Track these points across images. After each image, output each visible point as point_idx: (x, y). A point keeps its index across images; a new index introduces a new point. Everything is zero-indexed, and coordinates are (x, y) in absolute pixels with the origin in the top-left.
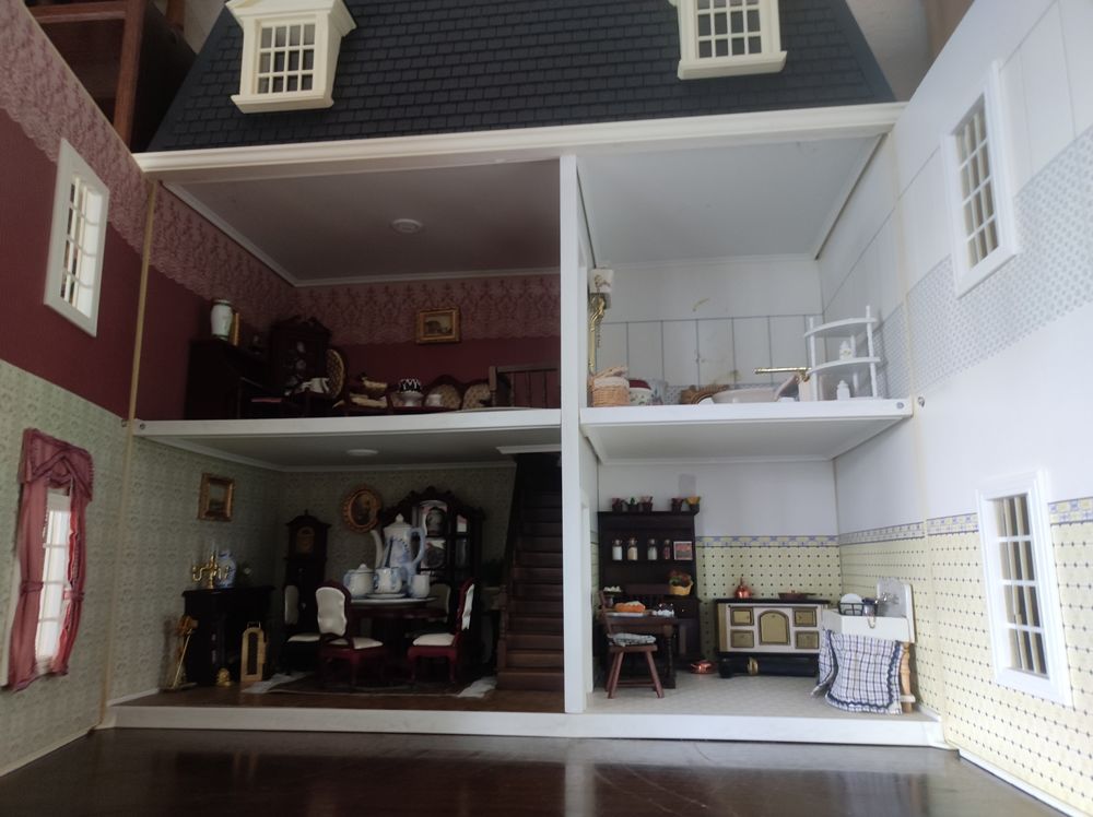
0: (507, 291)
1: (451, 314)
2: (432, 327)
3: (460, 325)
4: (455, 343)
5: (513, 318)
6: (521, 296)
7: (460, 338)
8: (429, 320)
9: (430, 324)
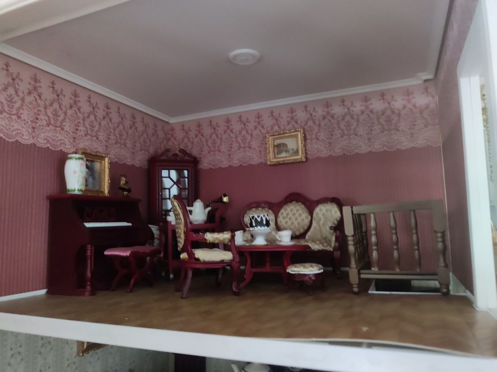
0: (349, 109)
1: (296, 136)
2: (280, 148)
3: (305, 146)
4: (302, 162)
5: (356, 135)
6: (363, 112)
7: (306, 158)
8: (277, 142)
9: (278, 146)
